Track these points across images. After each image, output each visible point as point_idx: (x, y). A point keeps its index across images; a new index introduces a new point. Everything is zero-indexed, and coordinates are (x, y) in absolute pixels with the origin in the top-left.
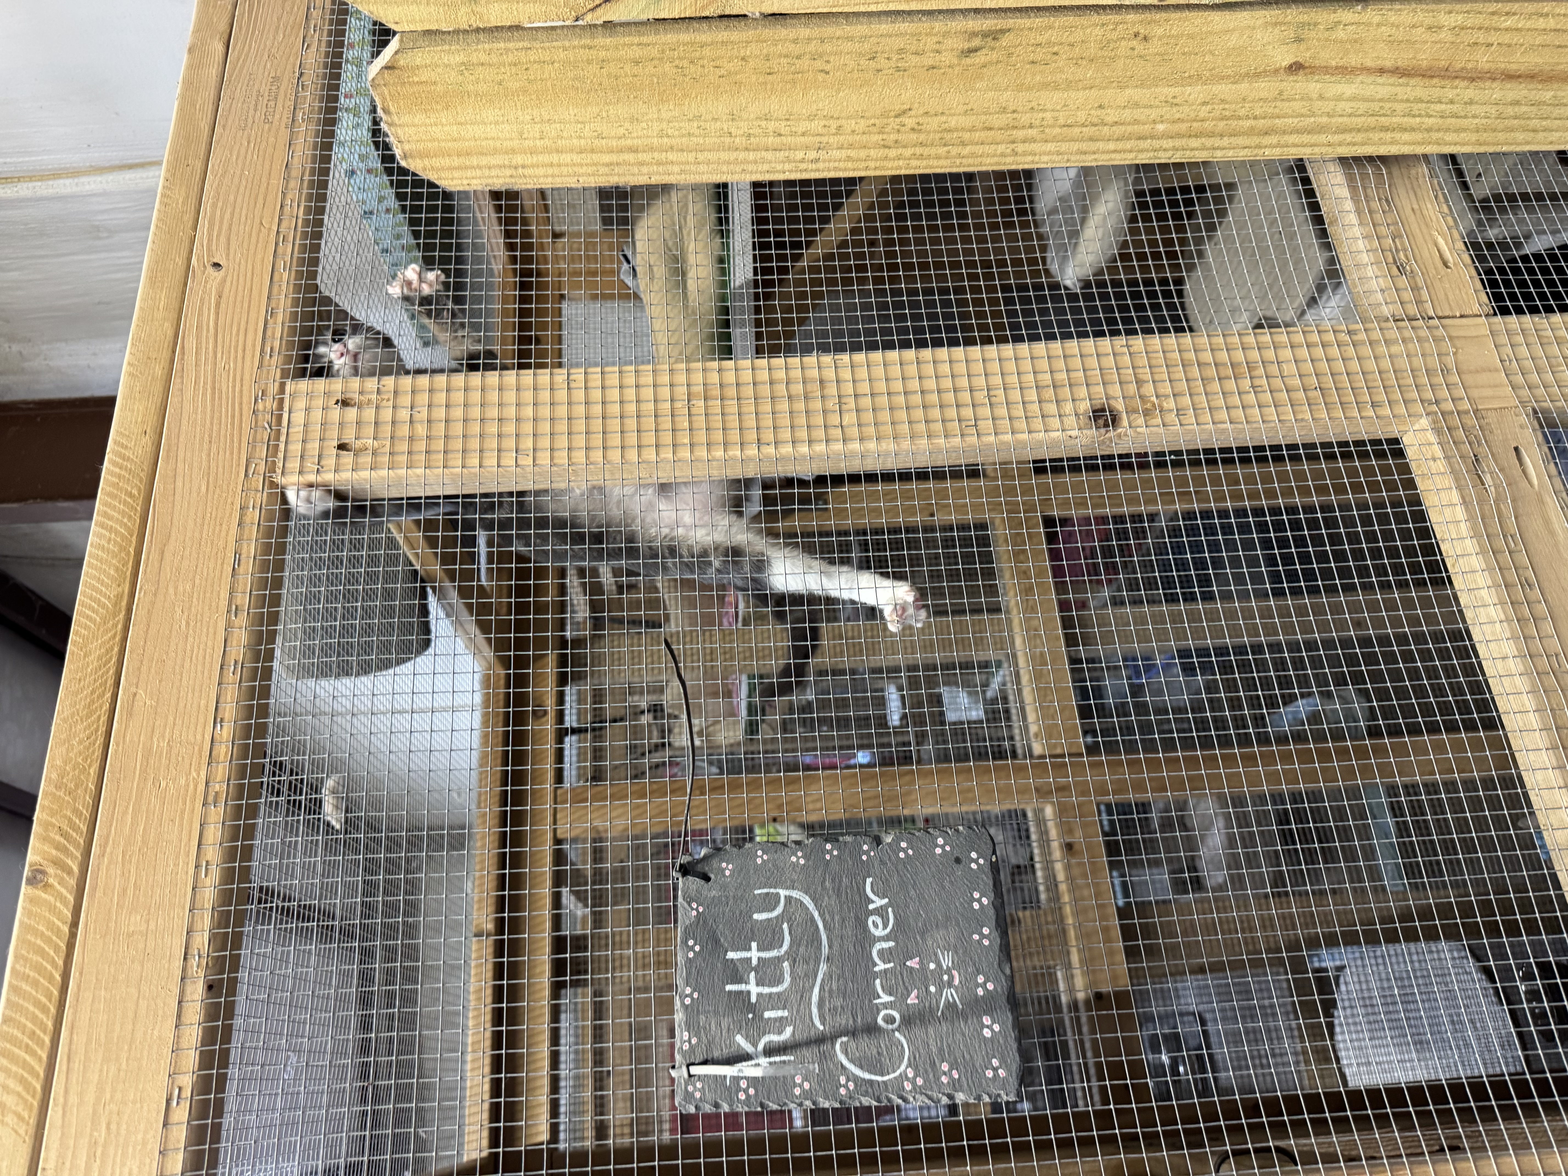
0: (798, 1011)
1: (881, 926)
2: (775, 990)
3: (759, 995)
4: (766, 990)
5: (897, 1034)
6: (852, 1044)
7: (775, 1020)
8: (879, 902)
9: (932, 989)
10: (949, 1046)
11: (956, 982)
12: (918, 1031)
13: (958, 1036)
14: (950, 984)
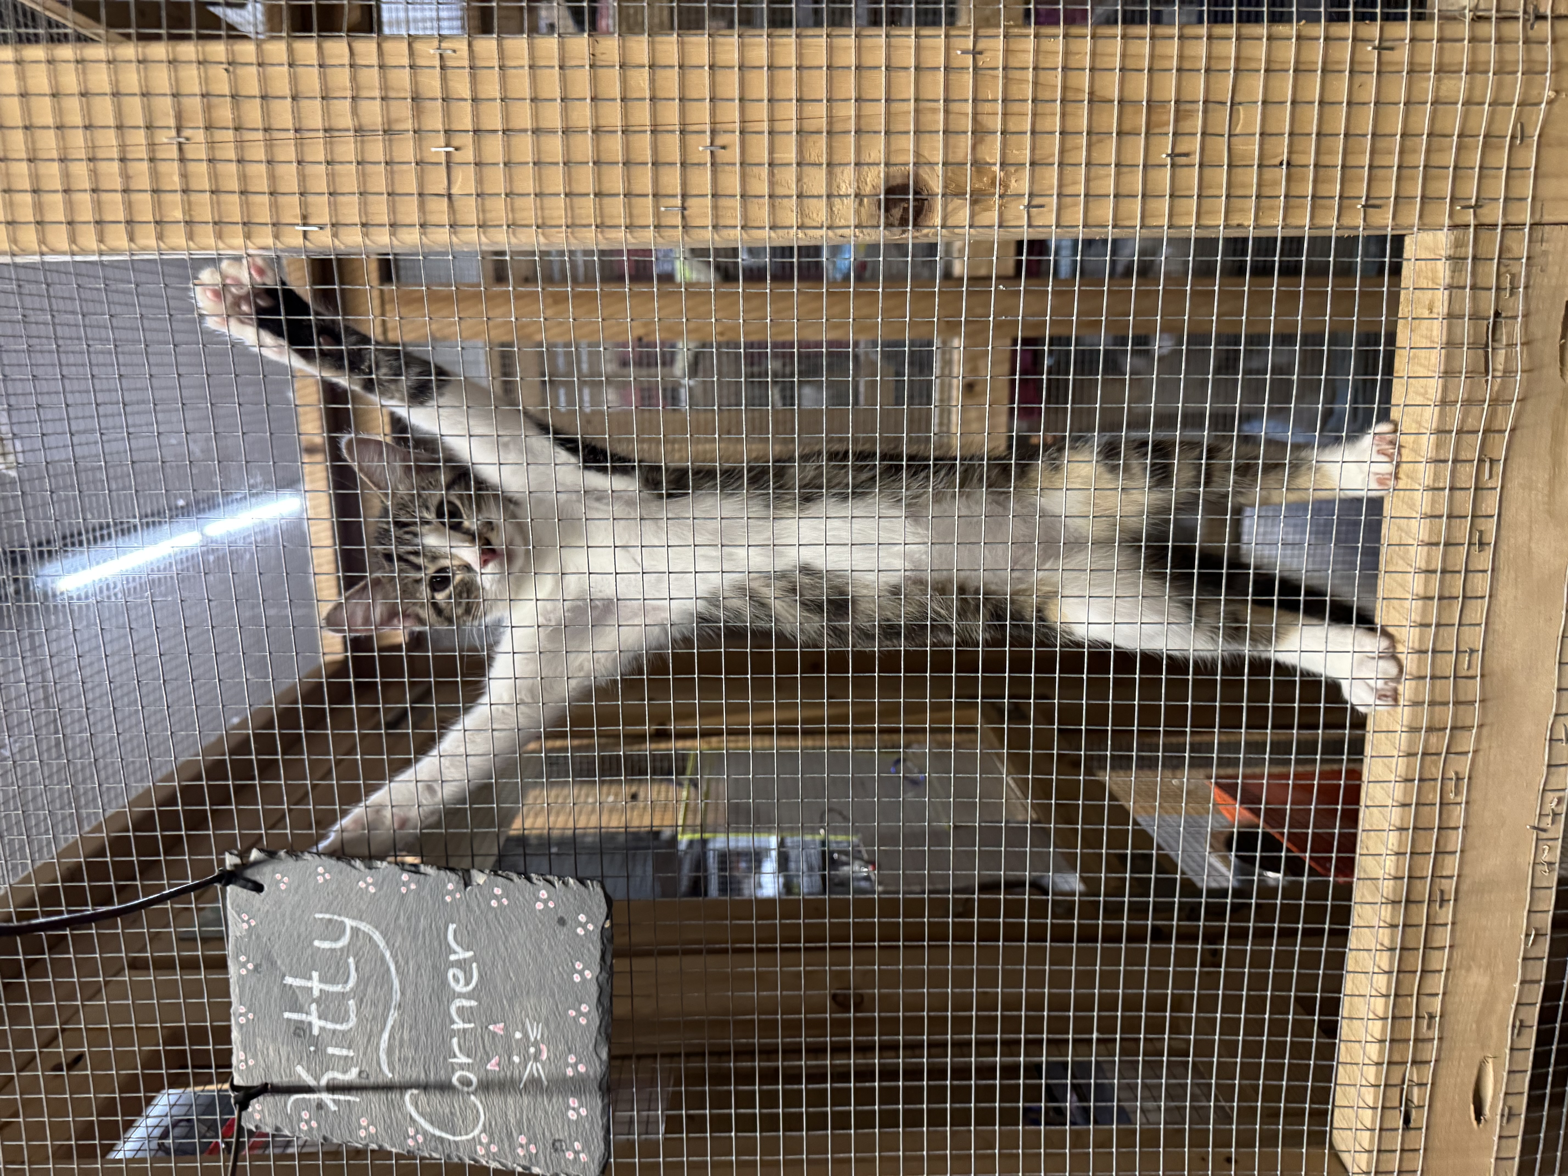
0: (365, 1054)
1: (462, 981)
2: (338, 1027)
3: (322, 1029)
4: (330, 1026)
5: (473, 1097)
6: (423, 1098)
7: (340, 1057)
8: (461, 954)
9: (516, 1059)
10: (529, 1120)
11: (544, 1056)
12: (496, 1099)
13: (540, 1113)
14: (536, 1058)
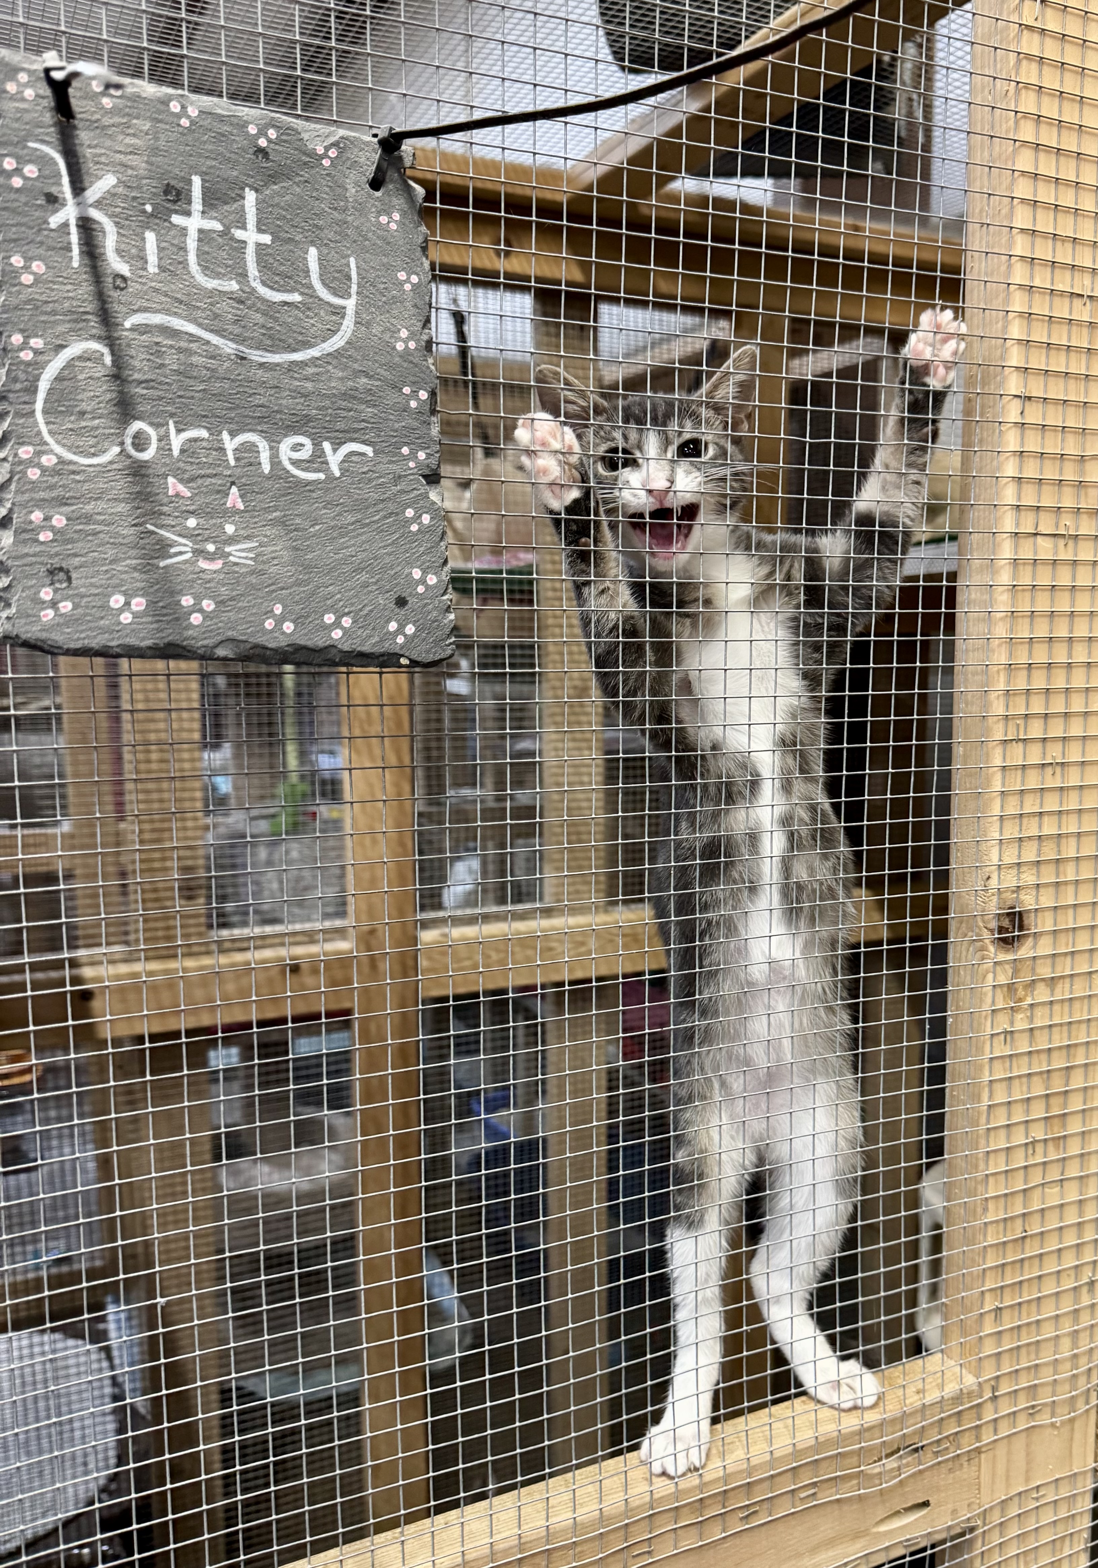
0: (156, 290)
1: (296, 456)
2: (192, 258)
3: (184, 231)
4: (192, 244)
5: (117, 449)
6: (99, 372)
7: (142, 249)
8: (334, 459)
9: (192, 522)
10: (95, 534)
11: (203, 564)
12: (120, 486)
13: (110, 553)
14: (199, 553)
